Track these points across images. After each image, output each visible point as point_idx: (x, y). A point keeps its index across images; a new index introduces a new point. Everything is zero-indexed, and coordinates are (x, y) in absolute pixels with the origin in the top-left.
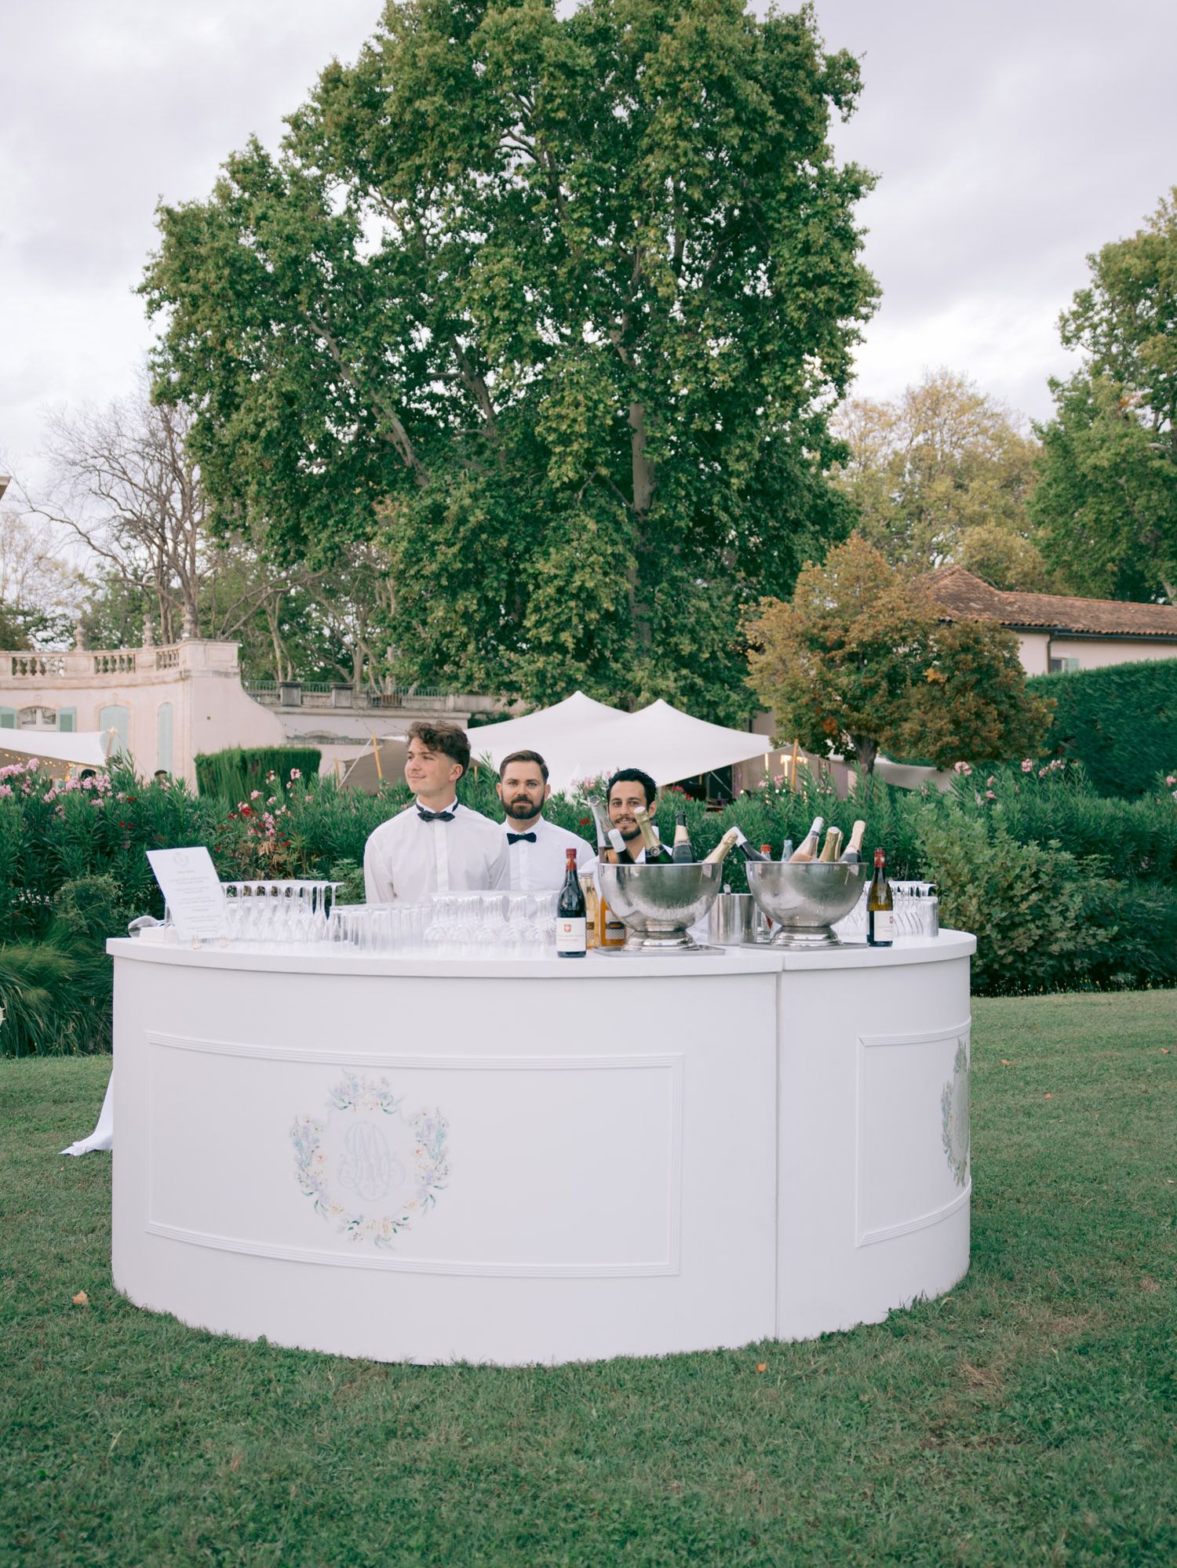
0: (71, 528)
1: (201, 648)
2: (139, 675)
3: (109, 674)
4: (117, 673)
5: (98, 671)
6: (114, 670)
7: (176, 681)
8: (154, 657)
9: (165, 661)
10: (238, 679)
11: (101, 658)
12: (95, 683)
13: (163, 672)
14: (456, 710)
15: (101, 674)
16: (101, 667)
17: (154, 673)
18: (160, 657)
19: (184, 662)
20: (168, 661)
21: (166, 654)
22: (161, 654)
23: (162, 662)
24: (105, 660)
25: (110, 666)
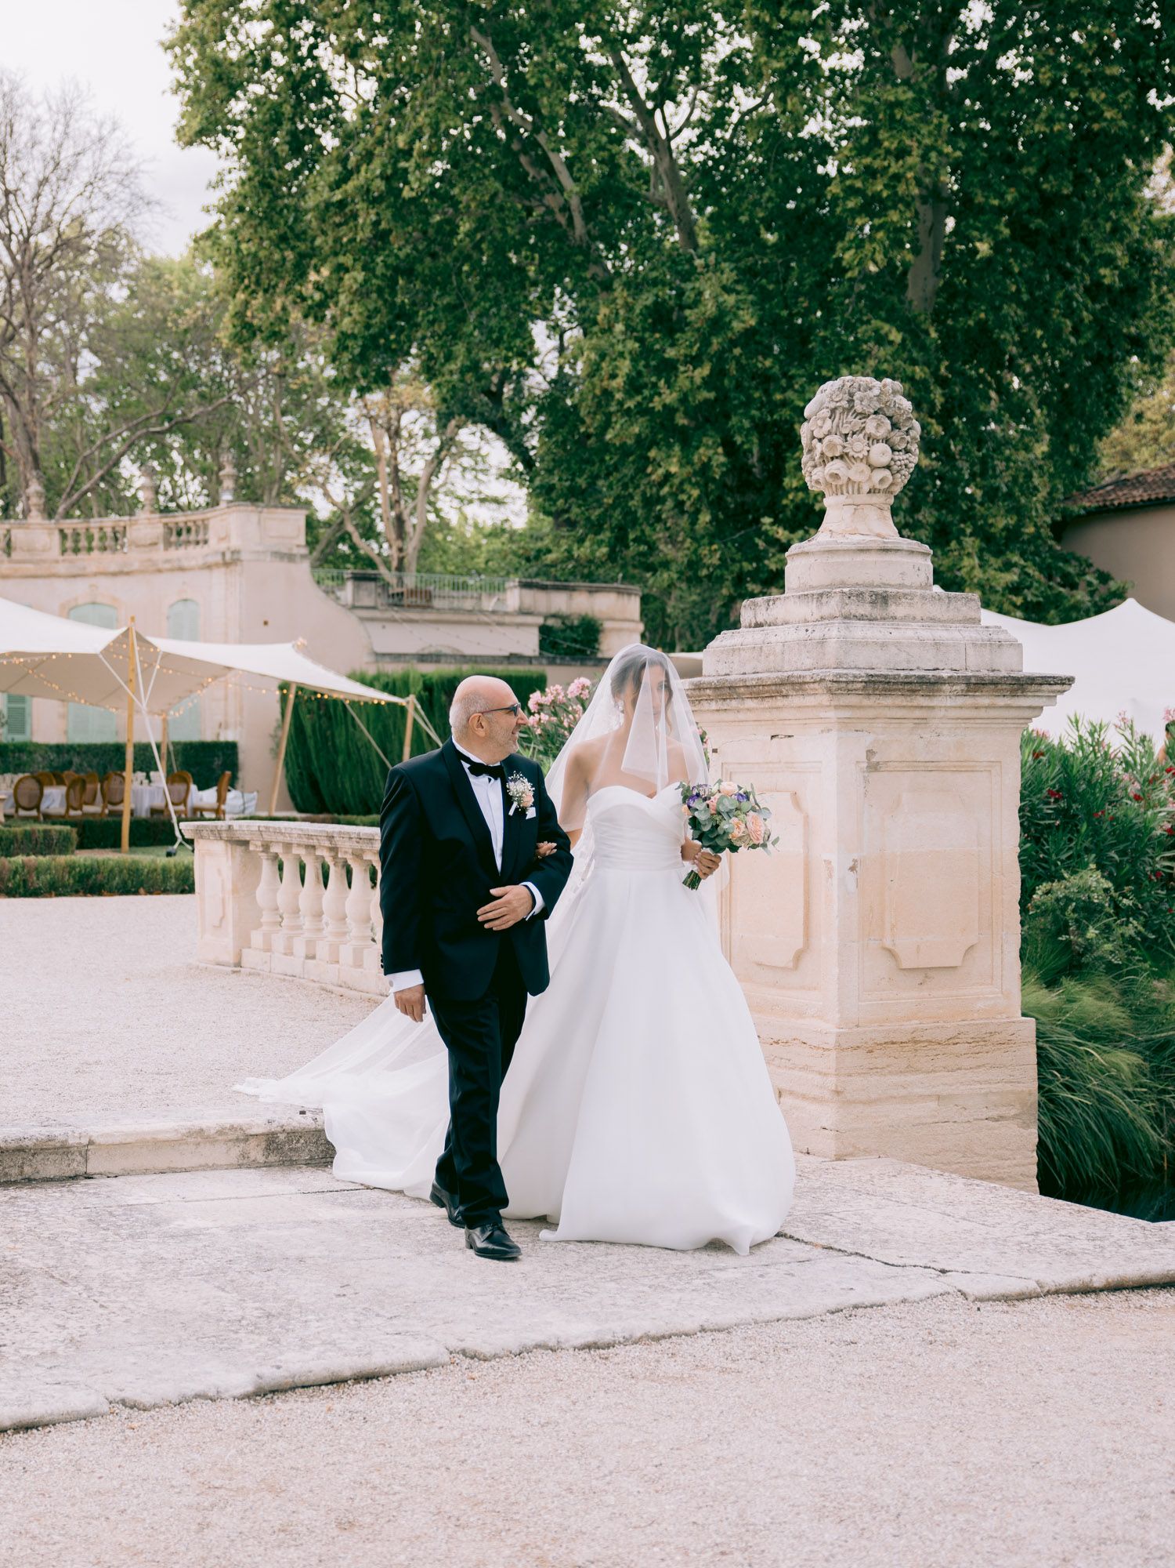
1: (254, 517)
2: (132, 557)
3: (82, 556)
4: (96, 554)
5: (64, 551)
6: (90, 549)
7: (208, 566)
8: (160, 530)
10: (306, 566)
11: (68, 532)
12: (61, 568)
13: (177, 554)
14: (523, 612)
15: (70, 556)
16: (69, 544)
17: (160, 554)
18: (169, 529)
19: (224, 538)
20: (184, 537)
21: (182, 525)
22: (172, 525)
23: (174, 538)
24: (76, 534)
25: (83, 543)
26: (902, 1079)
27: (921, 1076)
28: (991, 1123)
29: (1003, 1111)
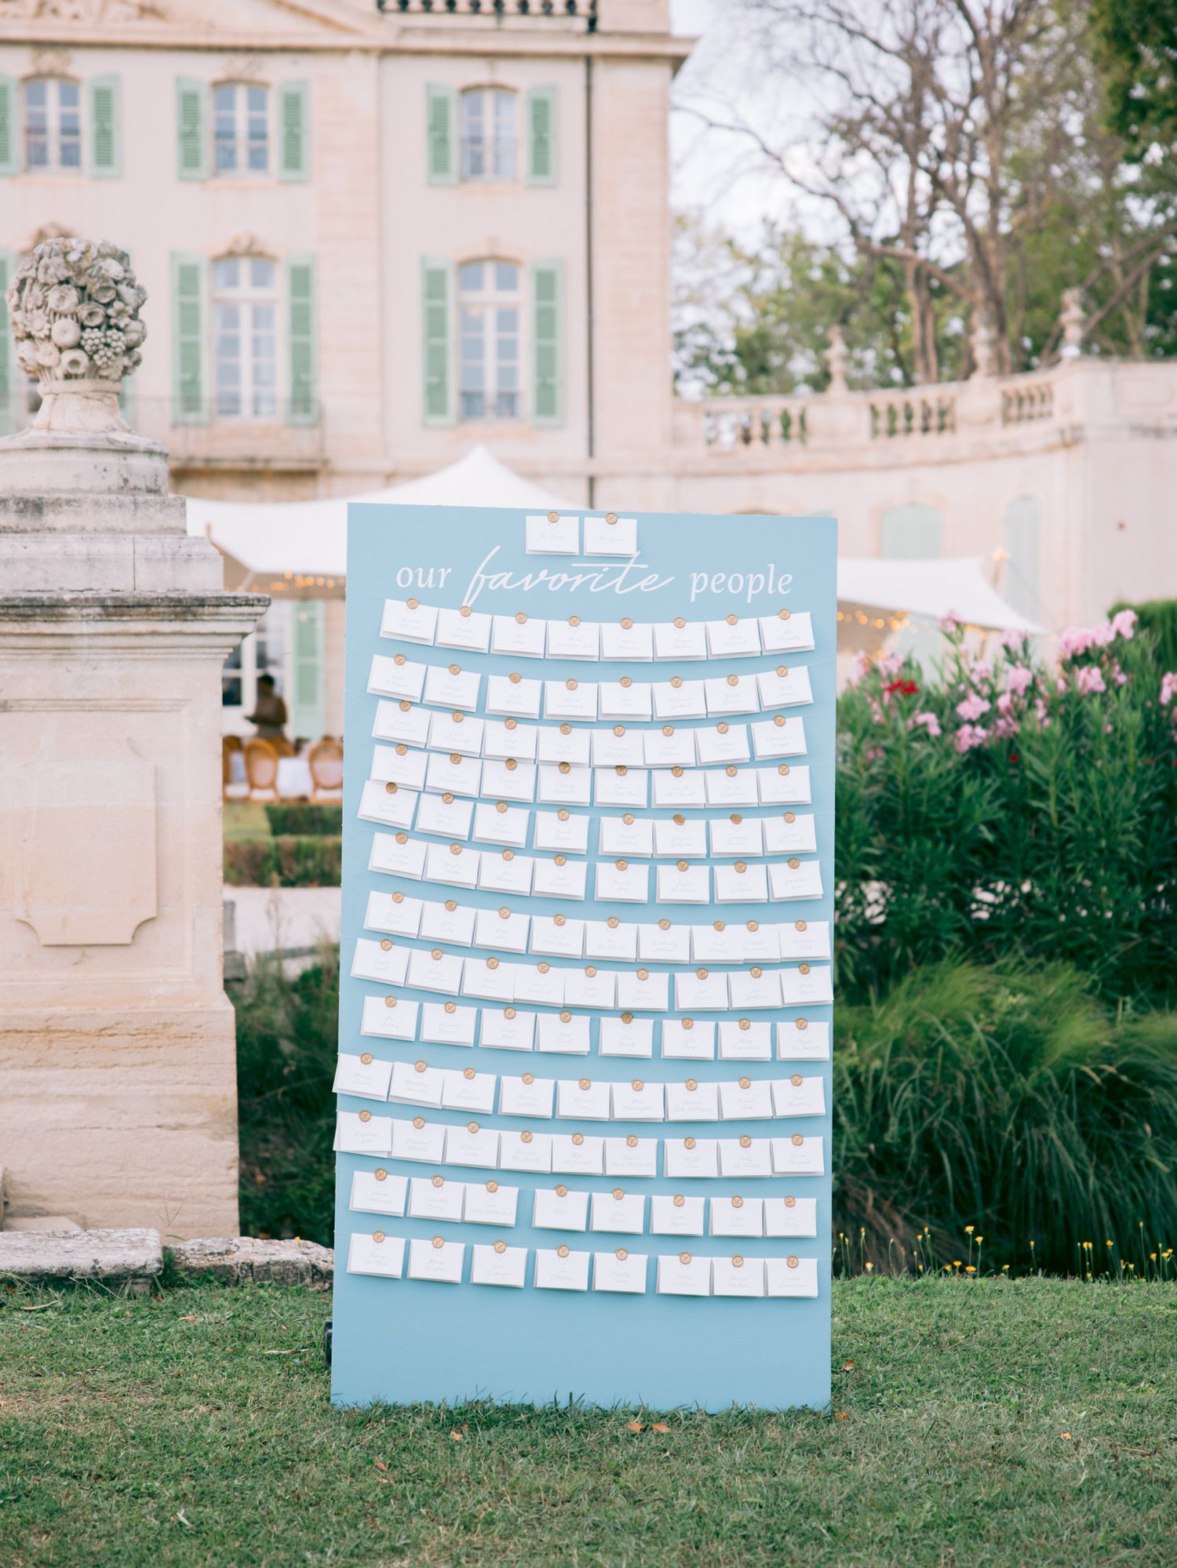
0: (750, 143)
1: (1104, 376)
2: (961, 441)
3: (899, 440)
4: (915, 438)
5: (875, 432)
6: (909, 430)
7: (1050, 449)
8: (997, 401)
9: (1016, 410)
11: (882, 408)
12: (872, 456)
13: (1019, 433)
15: (883, 440)
16: (883, 423)
17: (998, 434)
18: (1008, 400)
19: (1068, 409)
20: (1026, 409)
21: (1024, 393)
22: (1012, 394)
23: (1014, 411)
24: (892, 412)
25: (901, 423)
26: (32, 1074)
27: (60, 1072)
28: (164, 1132)
29: (183, 1118)
